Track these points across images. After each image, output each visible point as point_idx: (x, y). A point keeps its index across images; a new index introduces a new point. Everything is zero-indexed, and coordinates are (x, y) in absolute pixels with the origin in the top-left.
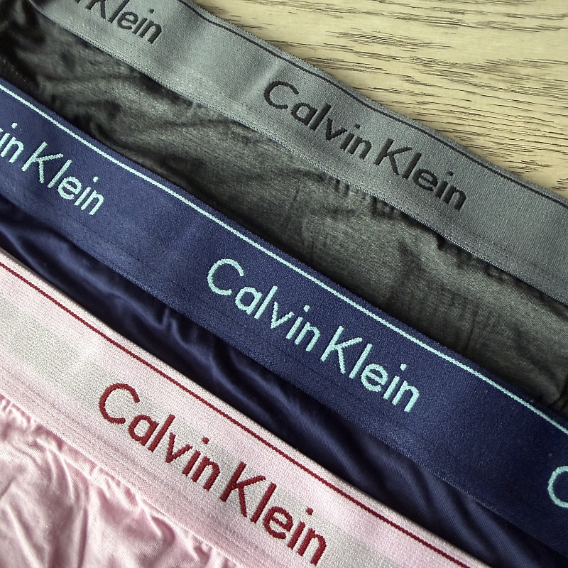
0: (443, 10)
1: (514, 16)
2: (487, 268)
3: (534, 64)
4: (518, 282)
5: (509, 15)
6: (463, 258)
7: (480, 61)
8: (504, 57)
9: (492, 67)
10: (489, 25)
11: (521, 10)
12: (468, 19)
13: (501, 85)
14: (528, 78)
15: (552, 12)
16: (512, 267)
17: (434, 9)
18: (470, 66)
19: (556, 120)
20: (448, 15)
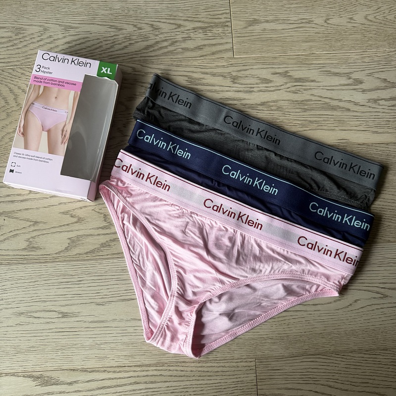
0: (248, 87)
1: (268, 87)
2: (288, 159)
3: (274, 102)
4: (295, 161)
5: (266, 87)
6: (281, 157)
7: (259, 103)
8: (265, 100)
9: (263, 104)
10: (261, 91)
11: (269, 85)
12: (255, 89)
13: (266, 109)
14: (272, 106)
15: (278, 84)
16: (294, 158)
17: (245, 87)
18: (256, 104)
19: (281, 118)
20: (249, 89)
